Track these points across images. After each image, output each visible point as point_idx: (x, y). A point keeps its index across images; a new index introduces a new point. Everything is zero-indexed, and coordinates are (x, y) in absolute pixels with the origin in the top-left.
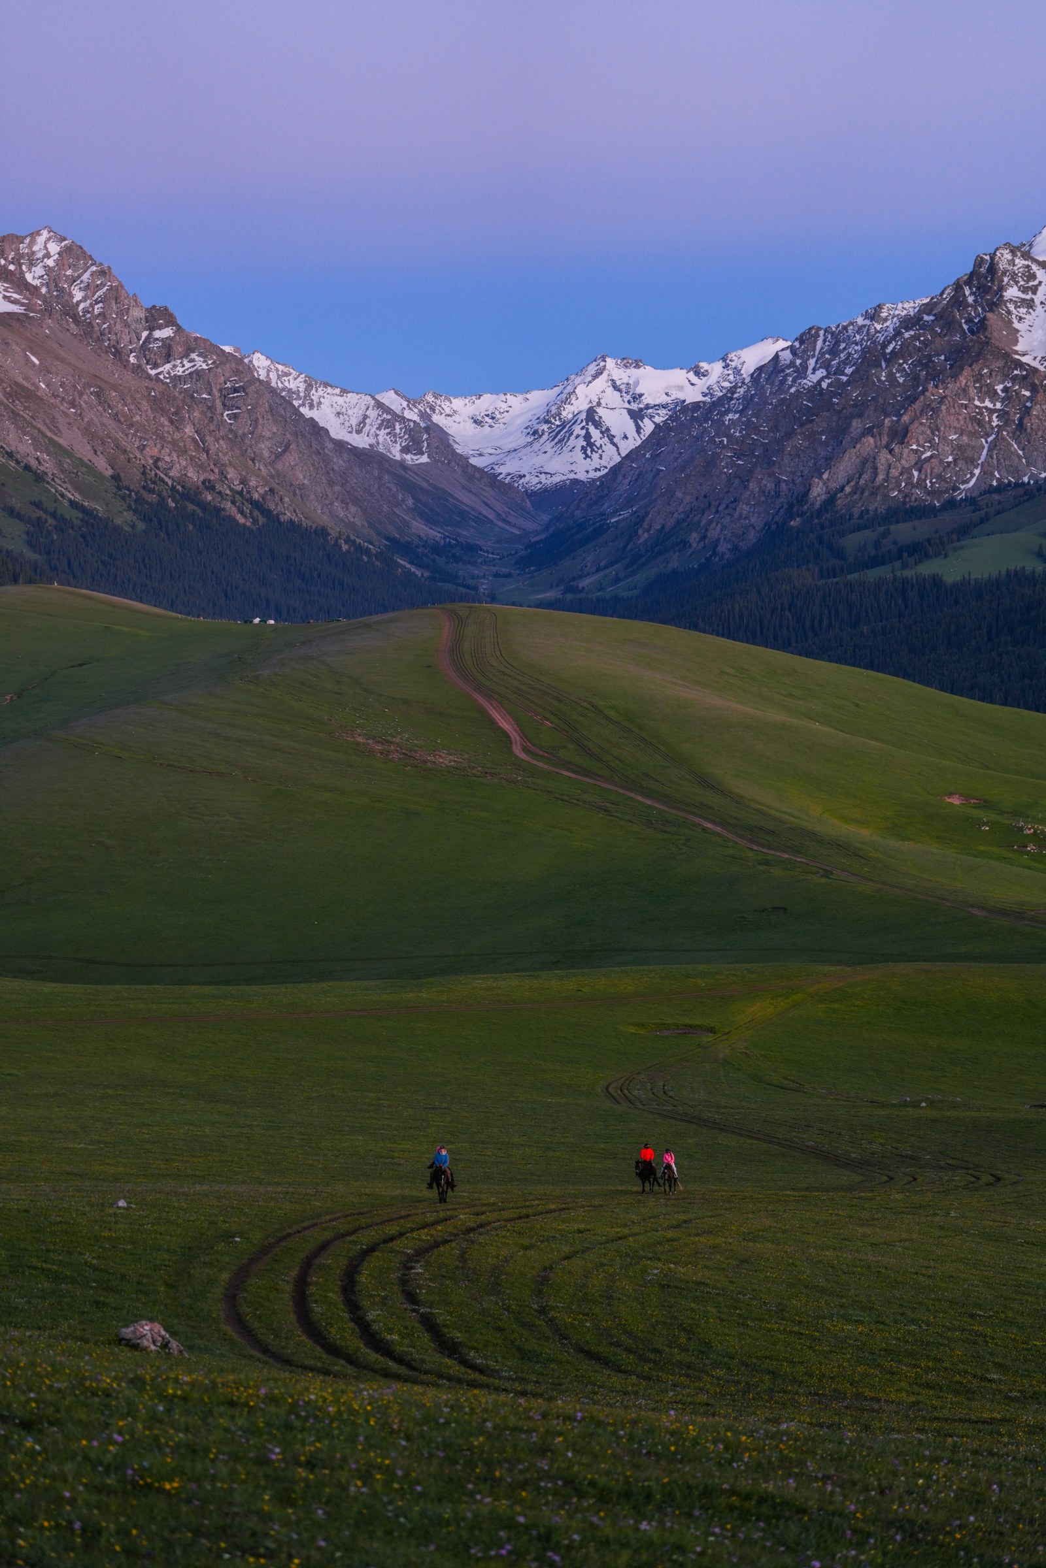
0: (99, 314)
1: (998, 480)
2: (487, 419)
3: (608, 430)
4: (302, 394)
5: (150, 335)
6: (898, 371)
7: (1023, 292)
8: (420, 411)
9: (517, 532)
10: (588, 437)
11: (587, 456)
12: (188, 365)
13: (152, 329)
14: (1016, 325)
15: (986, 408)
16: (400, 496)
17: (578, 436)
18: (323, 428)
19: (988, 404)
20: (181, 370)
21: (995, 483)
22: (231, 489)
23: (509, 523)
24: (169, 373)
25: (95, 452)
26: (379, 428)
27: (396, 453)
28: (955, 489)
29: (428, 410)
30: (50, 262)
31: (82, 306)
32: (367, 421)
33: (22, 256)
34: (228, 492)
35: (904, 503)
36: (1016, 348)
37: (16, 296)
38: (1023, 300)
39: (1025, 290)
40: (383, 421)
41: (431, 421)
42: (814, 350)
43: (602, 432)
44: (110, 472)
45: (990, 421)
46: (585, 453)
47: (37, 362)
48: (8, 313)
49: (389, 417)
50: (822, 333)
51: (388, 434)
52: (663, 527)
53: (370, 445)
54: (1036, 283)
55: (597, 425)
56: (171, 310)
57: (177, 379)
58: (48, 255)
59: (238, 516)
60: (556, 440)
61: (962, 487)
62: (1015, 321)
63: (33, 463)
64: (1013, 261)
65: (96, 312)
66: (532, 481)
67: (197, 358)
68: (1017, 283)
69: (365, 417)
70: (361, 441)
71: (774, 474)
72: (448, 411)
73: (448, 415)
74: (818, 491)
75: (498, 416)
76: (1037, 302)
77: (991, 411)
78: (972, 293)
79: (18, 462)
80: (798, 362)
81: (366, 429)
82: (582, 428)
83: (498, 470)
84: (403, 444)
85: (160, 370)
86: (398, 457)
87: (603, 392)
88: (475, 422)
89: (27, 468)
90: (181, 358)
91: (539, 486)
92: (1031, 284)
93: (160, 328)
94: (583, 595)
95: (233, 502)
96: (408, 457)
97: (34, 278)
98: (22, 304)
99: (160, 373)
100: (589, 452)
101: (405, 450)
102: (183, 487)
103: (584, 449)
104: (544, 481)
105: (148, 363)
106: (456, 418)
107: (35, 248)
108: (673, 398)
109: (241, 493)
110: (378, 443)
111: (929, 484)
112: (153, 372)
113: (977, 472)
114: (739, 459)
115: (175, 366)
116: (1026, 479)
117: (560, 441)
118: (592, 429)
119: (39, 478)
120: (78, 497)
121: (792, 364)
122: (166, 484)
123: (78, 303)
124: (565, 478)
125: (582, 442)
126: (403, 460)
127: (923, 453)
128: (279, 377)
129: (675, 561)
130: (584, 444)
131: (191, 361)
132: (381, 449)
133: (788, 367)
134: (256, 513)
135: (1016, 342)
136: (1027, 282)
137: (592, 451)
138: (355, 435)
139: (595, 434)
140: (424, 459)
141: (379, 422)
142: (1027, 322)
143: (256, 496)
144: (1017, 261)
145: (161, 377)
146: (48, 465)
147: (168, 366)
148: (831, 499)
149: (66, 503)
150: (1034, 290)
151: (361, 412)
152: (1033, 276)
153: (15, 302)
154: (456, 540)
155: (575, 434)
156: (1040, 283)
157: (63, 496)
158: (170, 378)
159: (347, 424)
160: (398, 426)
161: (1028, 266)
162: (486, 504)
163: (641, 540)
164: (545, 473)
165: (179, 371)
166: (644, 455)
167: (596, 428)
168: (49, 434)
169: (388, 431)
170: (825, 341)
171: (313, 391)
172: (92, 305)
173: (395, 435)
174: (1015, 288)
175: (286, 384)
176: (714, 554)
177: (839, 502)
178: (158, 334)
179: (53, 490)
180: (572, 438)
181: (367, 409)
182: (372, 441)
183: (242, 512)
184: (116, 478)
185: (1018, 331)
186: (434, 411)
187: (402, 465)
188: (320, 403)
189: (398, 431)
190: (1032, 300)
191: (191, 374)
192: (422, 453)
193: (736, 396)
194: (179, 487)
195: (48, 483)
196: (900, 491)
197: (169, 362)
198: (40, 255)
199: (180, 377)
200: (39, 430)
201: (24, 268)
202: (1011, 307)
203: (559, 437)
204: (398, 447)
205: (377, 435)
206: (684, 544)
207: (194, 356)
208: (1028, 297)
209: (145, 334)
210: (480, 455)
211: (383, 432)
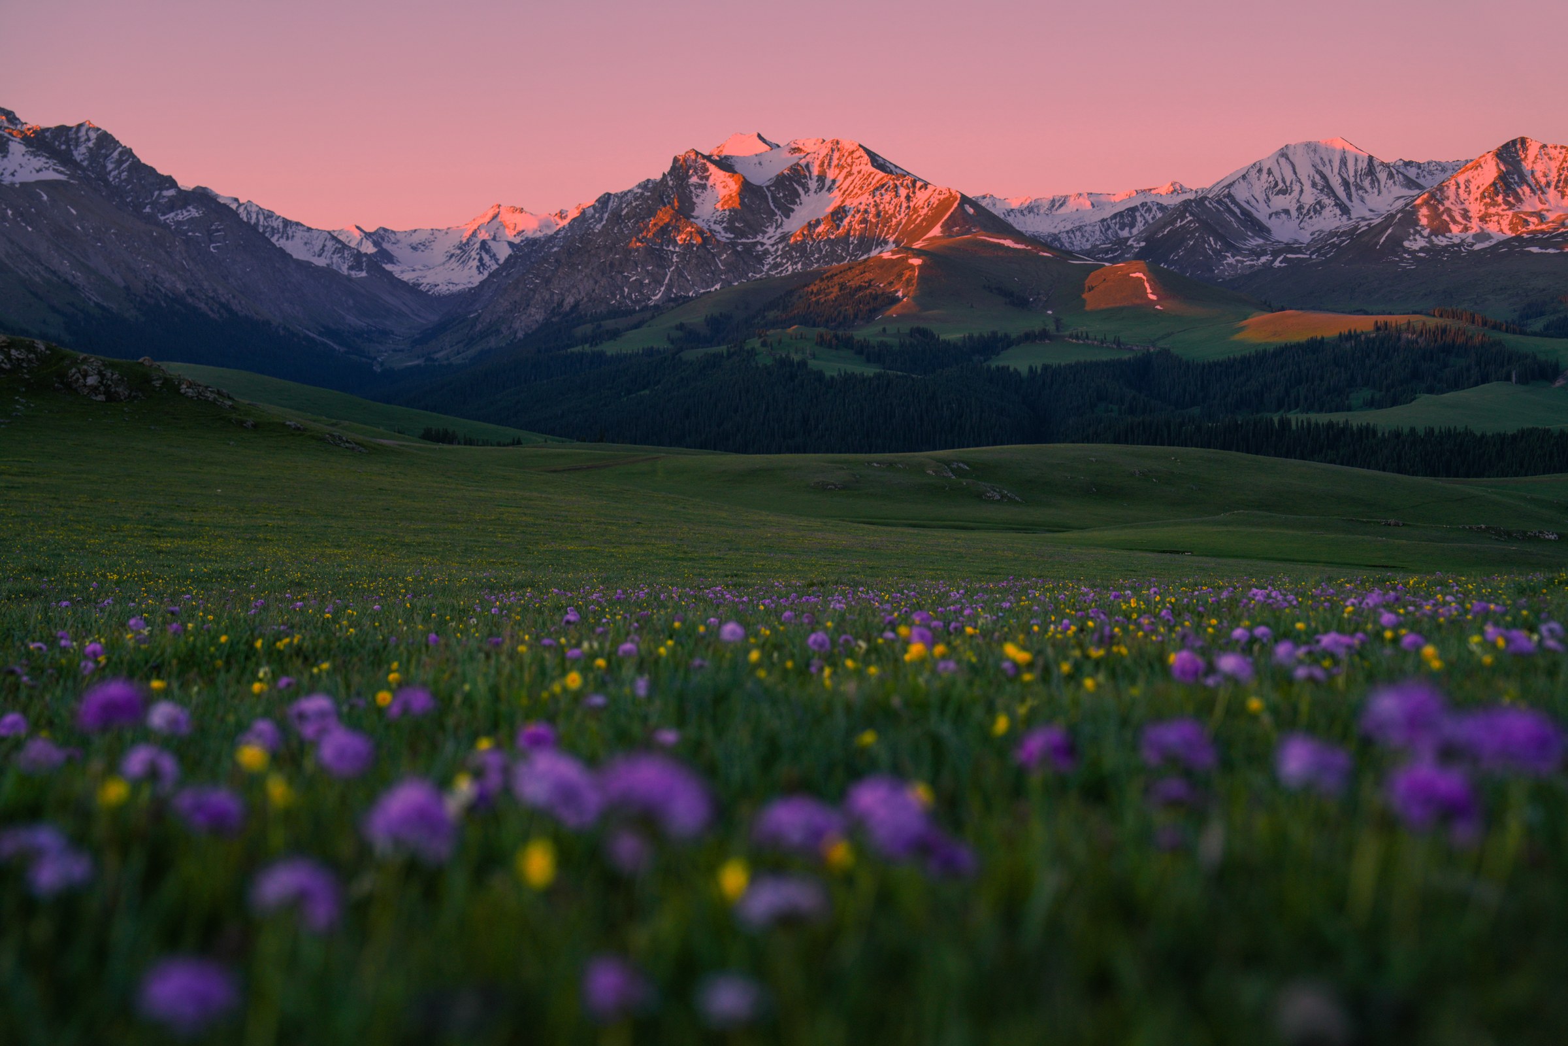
0: (125, 179)
1: (675, 294)
2: (420, 246)
3: (494, 255)
4: (281, 230)
5: (160, 194)
6: (625, 227)
7: (700, 180)
8: (374, 240)
9: (424, 322)
10: (481, 260)
11: (480, 272)
12: (186, 214)
13: (161, 190)
14: (695, 200)
15: (670, 250)
16: (344, 298)
17: (474, 259)
18: (288, 254)
19: (671, 248)
20: (181, 217)
21: (673, 296)
22: (206, 296)
23: (420, 317)
24: (173, 219)
25: (113, 272)
26: (333, 253)
27: (344, 270)
28: (649, 299)
29: (380, 240)
30: (91, 144)
31: (113, 173)
32: (326, 249)
33: (71, 140)
34: (204, 297)
35: (619, 308)
36: (693, 214)
37: (62, 169)
38: (700, 185)
39: (701, 178)
40: (336, 249)
41: (382, 248)
42: (607, 208)
43: (491, 257)
44: (123, 284)
45: (672, 258)
46: (479, 270)
47: (74, 212)
48: (56, 181)
49: (340, 246)
50: (612, 197)
51: (339, 257)
52: (491, 321)
53: (327, 265)
54: (708, 174)
55: (488, 251)
56: (174, 177)
57: (179, 223)
58: (88, 140)
59: (210, 313)
60: (460, 262)
61: (653, 298)
62: (694, 197)
63: (70, 278)
64: (696, 160)
65: (123, 178)
66: (443, 289)
67: (192, 209)
68: (697, 173)
69: (324, 246)
70: (321, 262)
71: (550, 289)
72: (393, 240)
73: (394, 243)
74: (570, 300)
75: (428, 244)
76: (708, 186)
77: (673, 253)
78: (671, 180)
79: (59, 277)
80: (597, 215)
81: (324, 254)
82: (478, 254)
83: (421, 281)
84: (350, 264)
85: (167, 216)
86: (346, 273)
87: (498, 229)
88: (412, 248)
89: (66, 281)
90: (181, 209)
91: (448, 292)
92: (706, 174)
93: (167, 189)
94: (437, 364)
95: (207, 304)
96: (353, 273)
97: (79, 154)
98: (66, 174)
99: (168, 219)
100: (481, 270)
101: (351, 268)
102: (173, 294)
103: (478, 267)
104: (451, 289)
105: (159, 212)
106: (399, 245)
107: (80, 135)
108: (544, 233)
109: (213, 298)
110: (332, 263)
111: (633, 297)
112: (162, 218)
113: (663, 289)
114: (537, 279)
115: (177, 214)
116: (690, 294)
117: (463, 262)
118: (484, 254)
119: (74, 288)
120: (99, 300)
121: (593, 217)
122: (161, 292)
123: (110, 171)
124: (465, 287)
125: (476, 263)
126: (350, 275)
127: (630, 278)
128: (265, 219)
129: (493, 342)
130: (479, 264)
131: (188, 211)
132: (335, 267)
133: (591, 218)
134: (222, 311)
135: (693, 210)
136: (703, 173)
137: (484, 269)
138: (316, 257)
139: (486, 258)
140: (364, 274)
141: (333, 249)
142: (701, 198)
143: (223, 300)
144: (698, 160)
145: (168, 221)
146: (80, 278)
147: (172, 215)
148: (577, 304)
149: (92, 304)
150: (707, 178)
151: (322, 243)
152: (707, 170)
153: (61, 173)
154: (375, 327)
155: (472, 258)
156: (711, 174)
157: (90, 299)
158: (174, 222)
159: (312, 250)
160: (346, 252)
161: (705, 164)
162: (404, 304)
163: (478, 329)
164: (453, 283)
165: (180, 217)
166: (501, 273)
167: (487, 253)
168: (82, 260)
169: (339, 255)
170: (614, 202)
171: (289, 228)
172: (120, 174)
173: (344, 258)
174: (696, 177)
175: (270, 223)
176: (515, 338)
177: (580, 307)
178: (165, 193)
179: (83, 295)
180: (471, 260)
181: (326, 240)
182: (328, 261)
183: (212, 310)
184: (127, 288)
185: (695, 203)
186: (383, 240)
187: (349, 278)
188: (293, 236)
189: (346, 255)
190: (705, 184)
191: (188, 220)
192: (362, 270)
193: (559, 236)
194: (170, 295)
195: (80, 291)
196: (616, 300)
197: (173, 211)
198: (83, 139)
199: (180, 221)
200: (74, 257)
201: (72, 147)
202: (692, 188)
203: (462, 260)
204: (346, 266)
205: (332, 258)
206: (498, 332)
207: (190, 208)
208: (703, 182)
209: (156, 193)
210: (414, 270)
211: (335, 257)
